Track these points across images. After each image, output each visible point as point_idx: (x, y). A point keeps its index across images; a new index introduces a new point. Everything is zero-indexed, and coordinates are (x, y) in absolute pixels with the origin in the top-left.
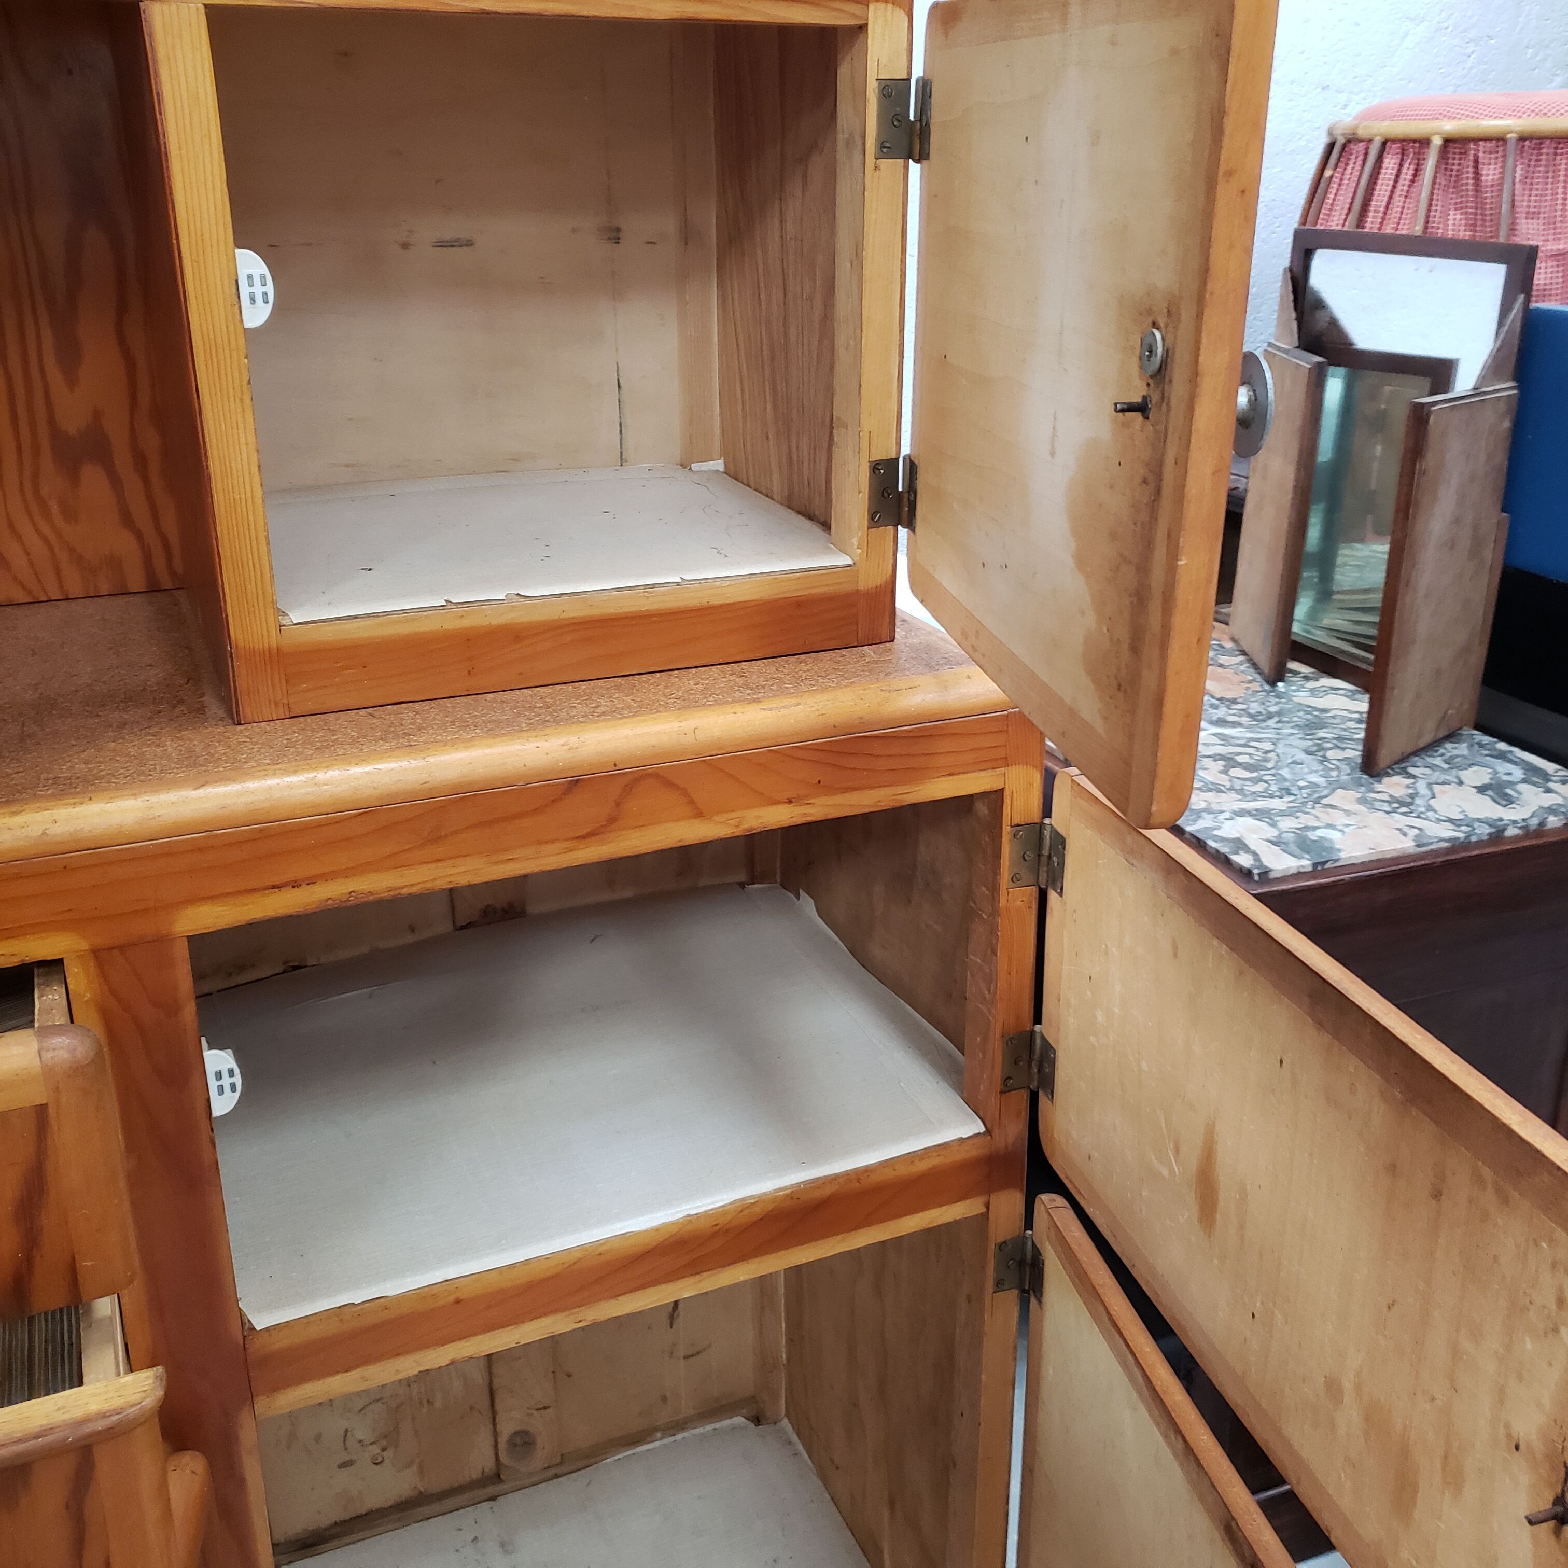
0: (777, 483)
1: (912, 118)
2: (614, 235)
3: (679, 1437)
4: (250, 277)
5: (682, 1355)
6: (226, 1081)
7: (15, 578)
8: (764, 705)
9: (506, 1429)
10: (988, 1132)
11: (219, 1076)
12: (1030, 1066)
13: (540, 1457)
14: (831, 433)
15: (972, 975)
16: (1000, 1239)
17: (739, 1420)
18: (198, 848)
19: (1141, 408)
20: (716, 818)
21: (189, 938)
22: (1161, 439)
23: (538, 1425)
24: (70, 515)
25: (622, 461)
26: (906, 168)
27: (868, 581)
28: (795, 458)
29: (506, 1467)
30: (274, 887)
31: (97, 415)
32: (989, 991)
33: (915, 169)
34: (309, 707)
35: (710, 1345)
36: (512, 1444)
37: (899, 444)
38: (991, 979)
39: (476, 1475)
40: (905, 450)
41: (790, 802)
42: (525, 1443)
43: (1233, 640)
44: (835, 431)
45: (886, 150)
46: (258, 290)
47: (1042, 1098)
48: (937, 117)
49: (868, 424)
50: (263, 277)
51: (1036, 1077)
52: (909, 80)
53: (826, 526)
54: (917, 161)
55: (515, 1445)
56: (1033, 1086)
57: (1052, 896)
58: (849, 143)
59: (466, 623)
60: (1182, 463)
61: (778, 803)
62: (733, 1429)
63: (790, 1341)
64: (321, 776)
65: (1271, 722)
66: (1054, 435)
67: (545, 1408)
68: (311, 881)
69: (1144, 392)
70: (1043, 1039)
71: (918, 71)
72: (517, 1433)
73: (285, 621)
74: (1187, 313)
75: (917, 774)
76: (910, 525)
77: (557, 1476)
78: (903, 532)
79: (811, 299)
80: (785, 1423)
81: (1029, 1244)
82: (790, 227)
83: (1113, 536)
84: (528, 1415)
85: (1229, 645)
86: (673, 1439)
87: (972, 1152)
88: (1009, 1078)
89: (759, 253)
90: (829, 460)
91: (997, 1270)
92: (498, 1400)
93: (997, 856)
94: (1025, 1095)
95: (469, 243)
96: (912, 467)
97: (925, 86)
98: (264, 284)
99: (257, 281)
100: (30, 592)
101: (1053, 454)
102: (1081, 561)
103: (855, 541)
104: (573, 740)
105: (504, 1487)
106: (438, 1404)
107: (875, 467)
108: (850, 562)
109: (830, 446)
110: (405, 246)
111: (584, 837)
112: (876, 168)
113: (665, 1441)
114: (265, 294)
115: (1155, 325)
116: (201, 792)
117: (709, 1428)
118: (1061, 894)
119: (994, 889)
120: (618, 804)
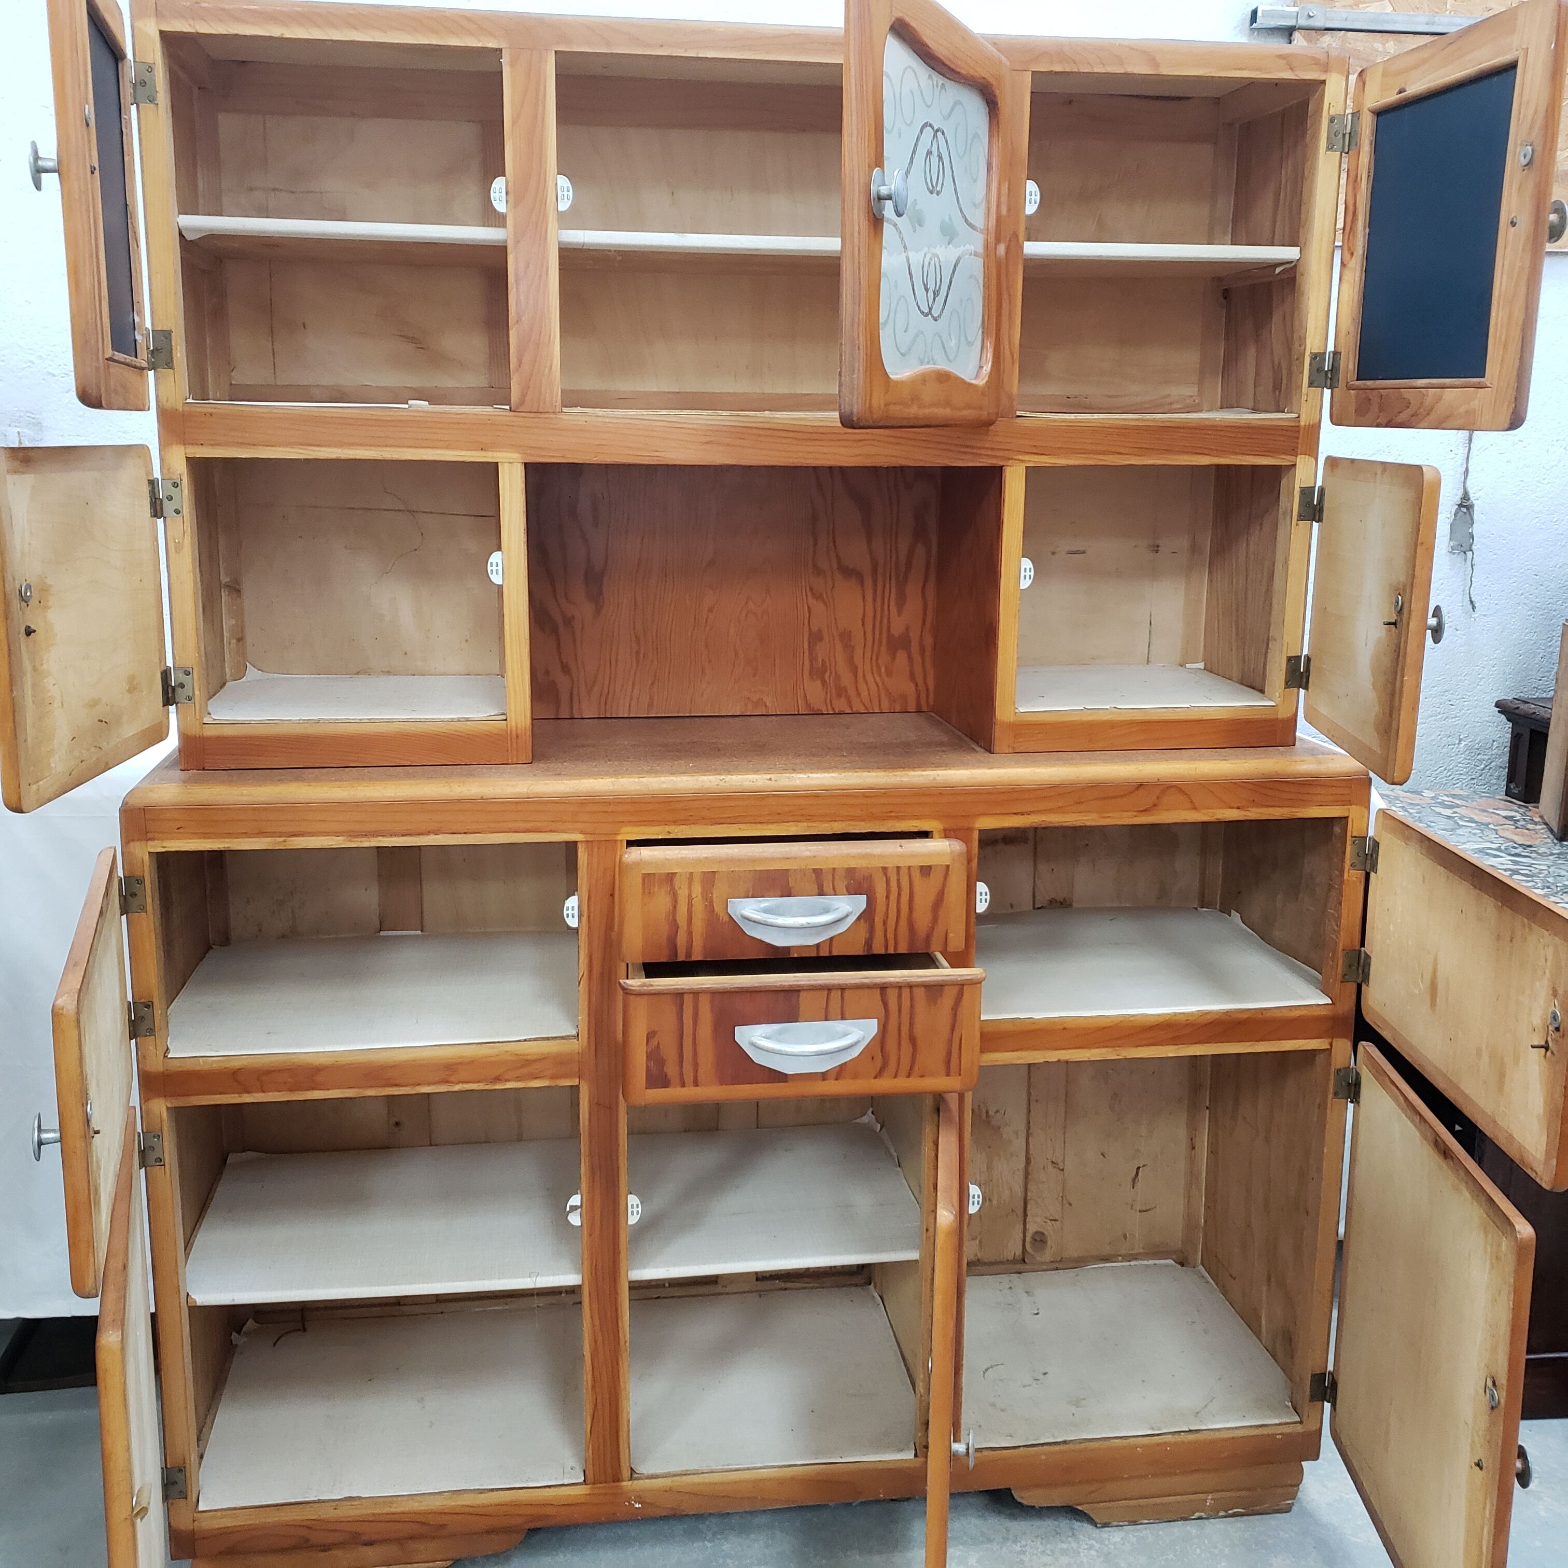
0: (1235, 672)
1: (1315, 503)
2: (1156, 549)
3: (1132, 1263)
4: (1025, 569)
5: (1138, 1209)
6: (984, 897)
7: (861, 701)
8: (1231, 761)
9: (1032, 1228)
10: (1333, 1003)
11: (981, 894)
12: (1358, 969)
13: (1047, 1255)
14: (1268, 645)
15: (1329, 921)
16: (1338, 1067)
17: (1170, 1262)
18: (989, 793)
19: (1394, 624)
20: (1202, 811)
21: (980, 831)
22: (1400, 633)
23: (1049, 1229)
24: (889, 673)
25: (1148, 662)
26: (1312, 525)
27: (1283, 714)
28: (1247, 659)
29: (1029, 1253)
30: (1015, 814)
31: (907, 628)
32: (1337, 926)
33: (1316, 525)
34: (1022, 749)
35: (1155, 1207)
36: (1034, 1240)
37: (1302, 650)
38: (1338, 919)
39: (1011, 1257)
40: (1305, 652)
41: (1238, 808)
42: (1041, 1240)
43: (1541, 817)
44: (1270, 643)
45: (1301, 517)
46: (1028, 574)
47: (1364, 986)
48: (1326, 505)
49: (1286, 638)
50: (1030, 569)
51: (1361, 975)
52: (1315, 487)
53: (1262, 691)
54: (1316, 522)
55: (1036, 1240)
56: (1359, 981)
57: (1372, 875)
58: (1285, 513)
59: (1090, 718)
60: (1406, 642)
61: (1233, 808)
62: (1167, 1266)
63: (1207, 1207)
64: (1037, 770)
65: (1551, 858)
66: (1367, 638)
67: (1055, 1220)
68: (1029, 813)
69: (1396, 618)
70: (1366, 953)
71: (1319, 483)
72: (1037, 1232)
73: (1017, 711)
74: (1408, 591)
75: (1303, 803)
76: (1306, 688)
77: (1057, 1269)
78: (1302, 691)
79: (1261, 582)
80: (1201, 1268)
81: (1354, 1071)
82: (1252, 547)
83: (1385, 674)
84: (1045, 1222)
85: (1537, 819)
86: (1128, 1263)
87: (1324, 1012)
88: (1346, 975)
89: (1234, 561)
90: (1266, 658)
91: (1335, 1085)
92: (1029, 1207)
93: (1344, 853)
94: (1355, 986)
95: (1084, 552)
96: (1308, 659)
97: (1322, 490)
98: (1030, 571)
99: (1028, 570)
100: (866, 708)
101: (1366, 645)
102: (1374, 685)
103: (1277, 694)
104: (1141, 767)
105: (1027, 1267)
106: (995, 1202)
107: (1289, 659)
108: (1274, 704)
109: (1266, 653)
110: (1053, 553)
111: (1141, 811)
112: (1297, 525)
113: (1124, 1264)
114: (1030, 576)
115: (1399, 594)
116: (990, 771)
117: (1151, 1262)
118: (1376, 873)
119: (1342, 871)
120: (1158, 798)
